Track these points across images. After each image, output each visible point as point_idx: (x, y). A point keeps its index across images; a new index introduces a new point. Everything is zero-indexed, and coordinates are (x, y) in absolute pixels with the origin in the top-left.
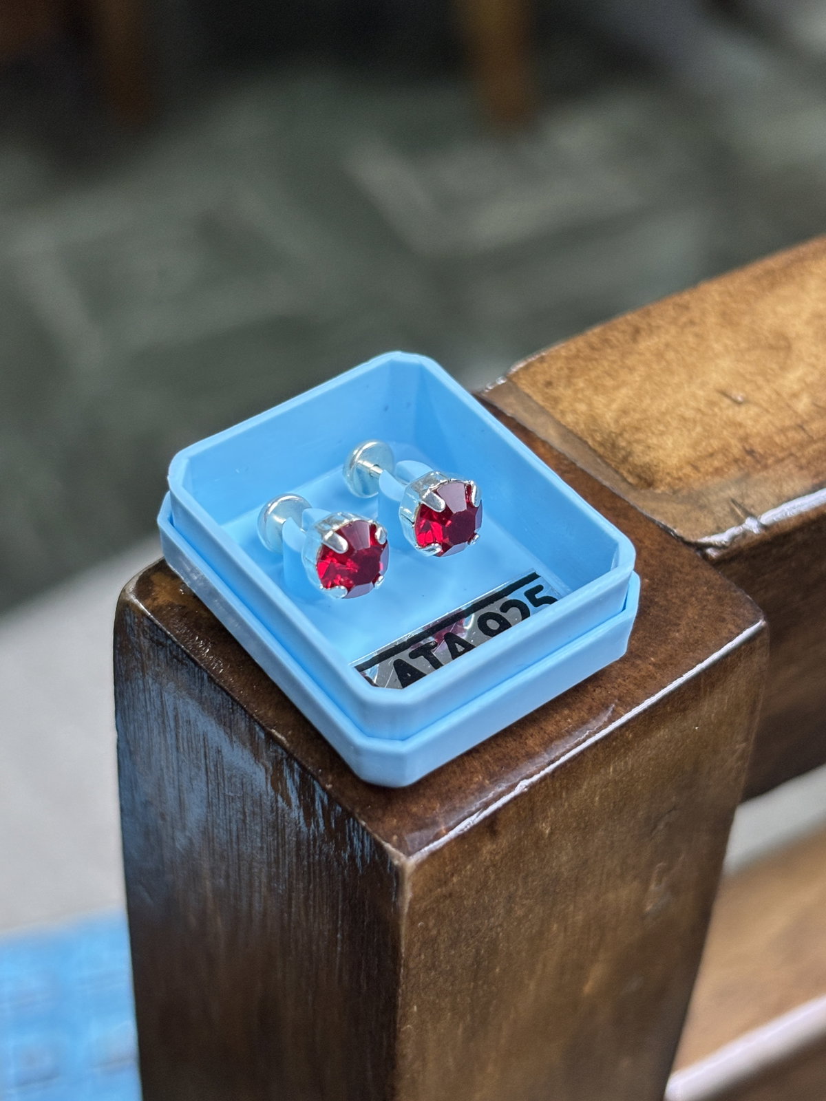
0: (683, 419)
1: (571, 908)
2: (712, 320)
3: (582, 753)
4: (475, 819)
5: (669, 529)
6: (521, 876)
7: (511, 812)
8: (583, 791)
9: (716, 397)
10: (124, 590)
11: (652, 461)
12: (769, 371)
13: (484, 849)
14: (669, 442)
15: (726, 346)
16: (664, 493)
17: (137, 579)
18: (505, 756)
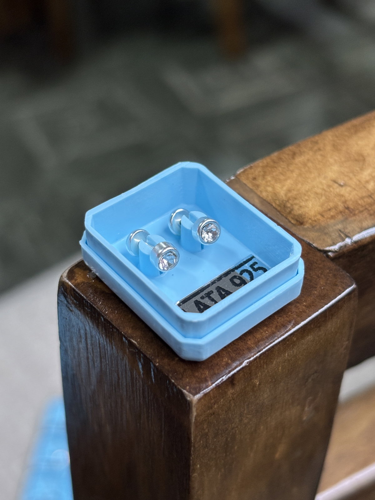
0: (316, 193)
1: (269, 419)
2: (329, 148)
3: (273, 347)
4: (225, 378)
5: (311, 244)
6: (246, 404)
7: (241, 375)
8: (274, 365)
9: (331, 183)
10: (62, 276)
11: (302, 213)
12: (355, 171)
13: (229, 392)
14: (310, 204)
15: (335, 160)
16: (308, 228)
17: (67, 271)
18: (237, 349)
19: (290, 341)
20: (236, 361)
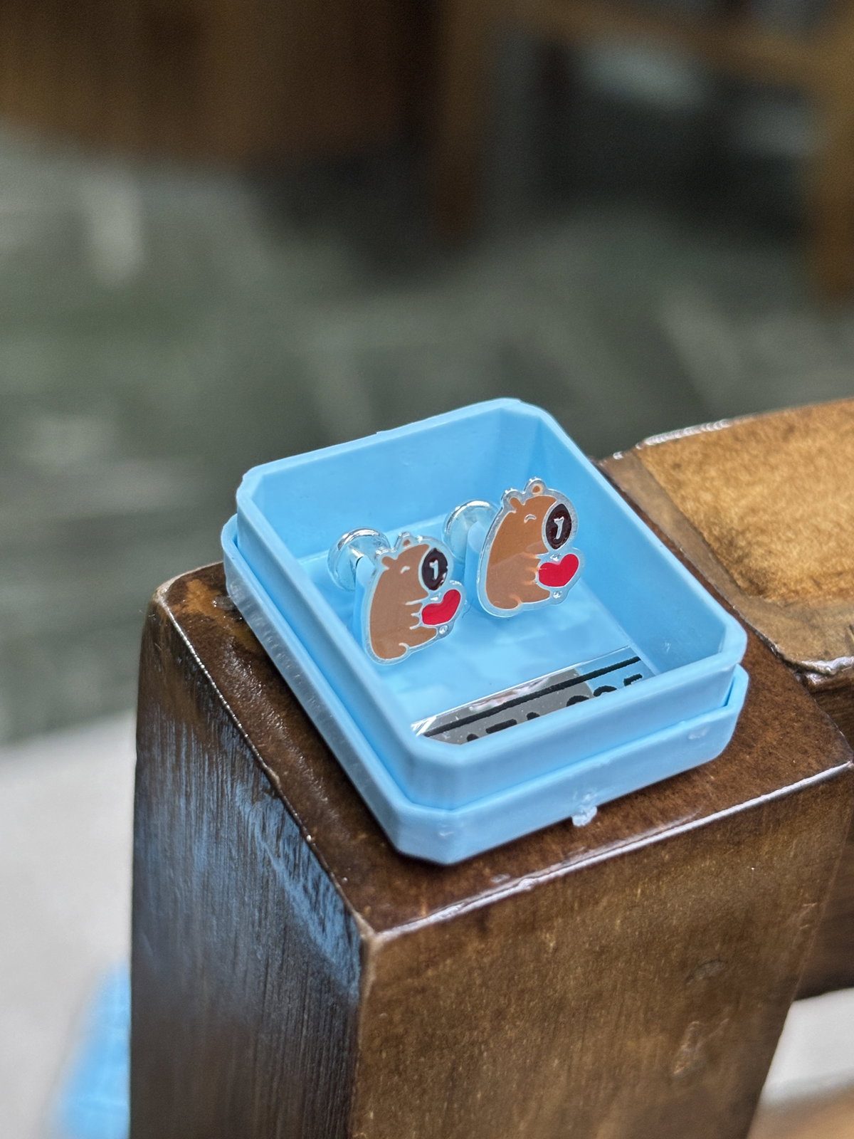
4: (462, 908)
5: (770, 642)
6: (515, 990)
7: (507, 911)
8: (601, 908)
11: (770, 568)
13: (469, 945)
14: (795, 551)
16: (774, 604)
17: (172, 582)
19: (651, 859)
20: (503, 874)
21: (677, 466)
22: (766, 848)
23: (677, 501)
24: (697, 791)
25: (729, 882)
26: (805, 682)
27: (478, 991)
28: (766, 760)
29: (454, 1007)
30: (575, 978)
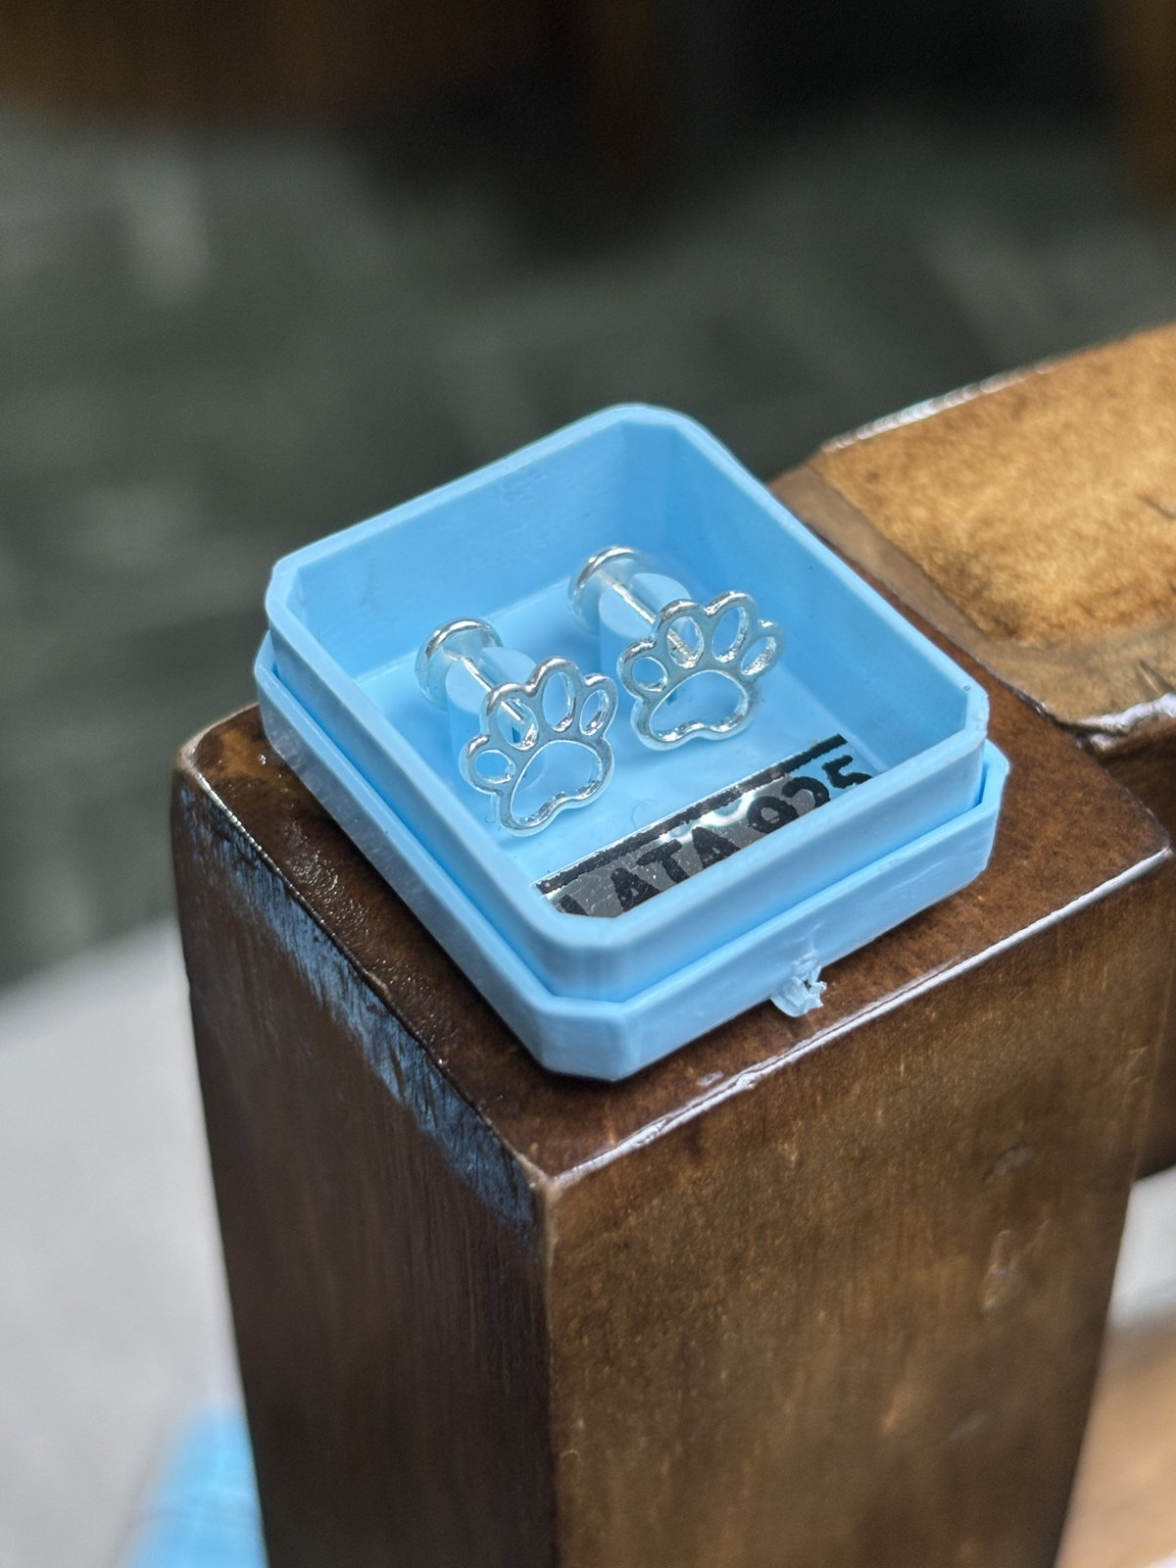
0: (1079, 536)
5: (1034, 701)
6: (751, 1226)
7: (726, 1121)
8: (853, 1098)
9: (1135, 505)
11: (1020, 598)
13: (680, 1174)
14: (1051, 570)
15: (1161, 430)
16: (1033, 648)
17: (198, 739)
19: (913, 1021)
20: (715, 1071)
21: (873, 477)
22: (1068, 983)
23: (880, 525)
24: (962, 919)
25: (1024, 1037)
26: (1090, 749)
27: (700, 1237)
28: (1051, 863)
29: (672, 1262)
30: (832, 1198)
